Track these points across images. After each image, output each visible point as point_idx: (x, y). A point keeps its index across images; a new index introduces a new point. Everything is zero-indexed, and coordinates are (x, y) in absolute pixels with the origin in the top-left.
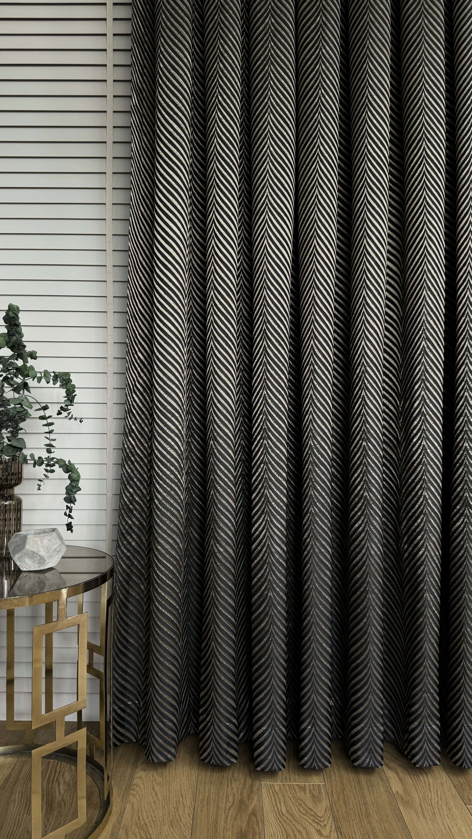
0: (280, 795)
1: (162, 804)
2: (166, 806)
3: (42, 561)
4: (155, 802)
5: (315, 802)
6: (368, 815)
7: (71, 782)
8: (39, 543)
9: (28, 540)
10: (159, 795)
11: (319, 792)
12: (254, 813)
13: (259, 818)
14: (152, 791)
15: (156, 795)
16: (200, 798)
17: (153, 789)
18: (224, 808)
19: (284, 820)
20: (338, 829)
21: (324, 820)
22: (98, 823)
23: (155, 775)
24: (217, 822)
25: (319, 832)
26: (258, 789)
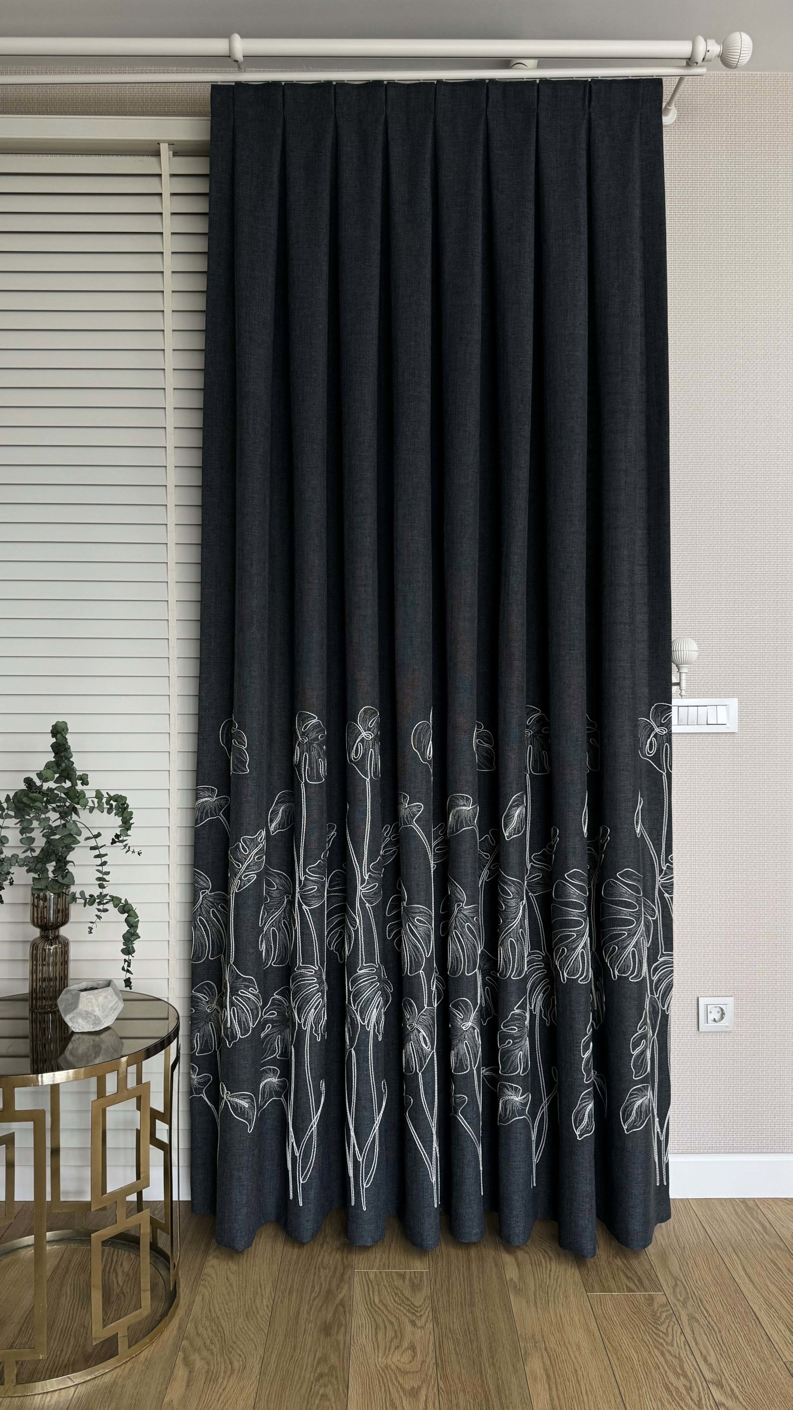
0: (374, 1283)
1: (237, 1295)
2: (242, 1297)
3: (97, 1022)
4: (228, 1294)
5: (414, 1291)
6: (472, 1305)
7: (131, 1272)
8: (94, 1001)
9: (81, 999)
10: (234, 1284)
11: (420, 1281)
12: (342, 1304)
13: (347, 1309)
14: (226, 1282)
15: (230, 1285)
16: (282, 1287)
17: (227, 1279)
18: (308, 1298)
19: (375, 1311)
20: (435, 1319)
21: (421, 1311)
22: (164, 1315)
23: (230, 1263)
24: (299, 1314)
25: (413, 1323)
26: (350, 1278)
